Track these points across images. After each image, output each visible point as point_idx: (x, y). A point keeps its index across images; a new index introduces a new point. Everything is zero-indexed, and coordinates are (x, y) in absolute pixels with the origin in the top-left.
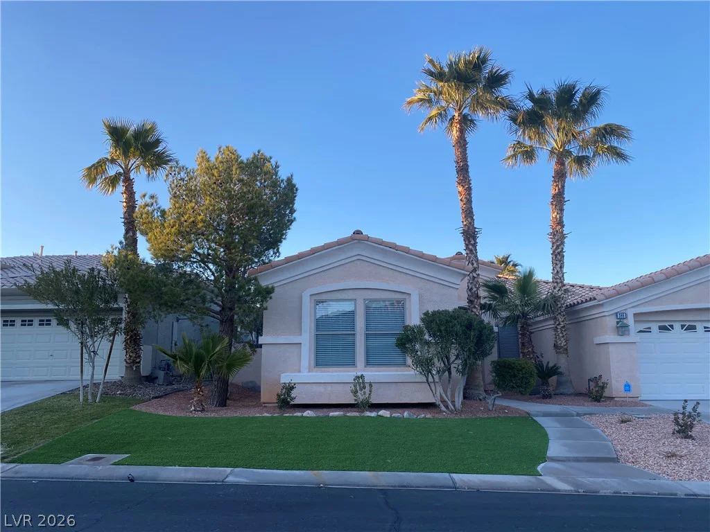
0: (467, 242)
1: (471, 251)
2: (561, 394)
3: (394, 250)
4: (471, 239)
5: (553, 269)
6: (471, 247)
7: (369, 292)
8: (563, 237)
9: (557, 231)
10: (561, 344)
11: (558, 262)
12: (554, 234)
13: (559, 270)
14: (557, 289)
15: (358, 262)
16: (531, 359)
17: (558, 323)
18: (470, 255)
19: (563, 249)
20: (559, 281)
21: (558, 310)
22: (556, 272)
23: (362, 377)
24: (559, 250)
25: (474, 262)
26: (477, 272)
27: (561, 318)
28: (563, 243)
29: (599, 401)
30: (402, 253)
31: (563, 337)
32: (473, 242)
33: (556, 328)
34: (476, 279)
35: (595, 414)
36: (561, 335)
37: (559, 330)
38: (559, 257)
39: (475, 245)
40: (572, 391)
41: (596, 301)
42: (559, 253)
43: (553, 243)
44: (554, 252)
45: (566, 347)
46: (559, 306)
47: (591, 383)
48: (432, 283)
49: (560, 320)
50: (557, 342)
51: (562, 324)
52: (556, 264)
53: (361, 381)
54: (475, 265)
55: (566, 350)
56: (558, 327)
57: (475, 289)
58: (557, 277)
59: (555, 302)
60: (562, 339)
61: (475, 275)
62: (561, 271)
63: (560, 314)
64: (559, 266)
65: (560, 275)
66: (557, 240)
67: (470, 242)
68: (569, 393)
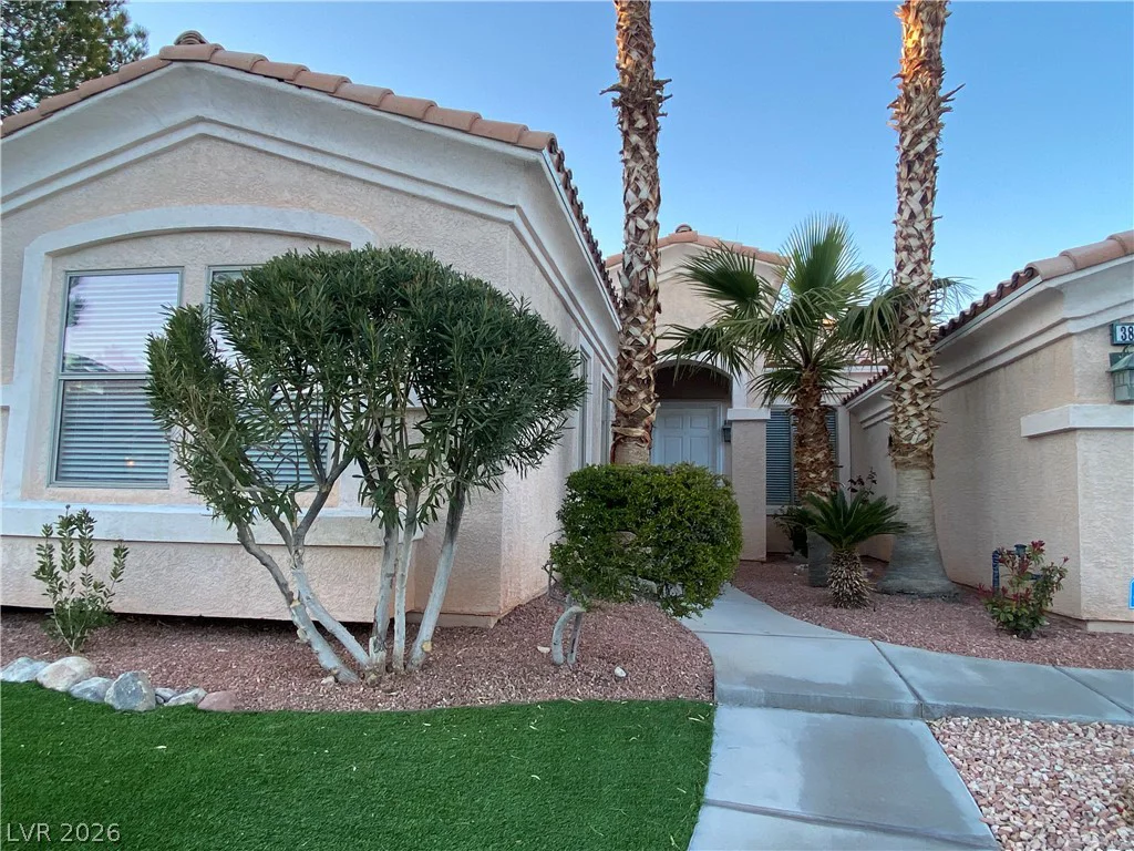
0: (625, 127)
1: (636, 149)
2: (902, 592)
3: (291, 89)
4: (637, 115)
5: (900, 211)
6: (634, 138)
7: (226, 242)
8: (937, 105)
9: (917, 89)
10: (909, 437)
11: (915, 186)
12: (909, 100)
13: (917, 208)
14: (909, 268)
15: (204, 146)
16: (822, 482)
17: (903, 373)
18: (631, 164)
19: (933, 144)
20: (914, 242)
21: (906, 333)
22: (906, 215)
23: (84, 520)
24: (921, 147)
25: (642, 184)
26: (650, 216)
27: (913, 359)
28: (933, 124)
29: (1026, 635)
30: (316, 95)
31: (919, 415)
32: (641, 123)
33: (899, 389)
34: (644, 238)
35: (999, 715)
36: (912, 410)
37: (906, 395)
38: (919, 169)
39: (650, 133)
40: (938, 583)
41: (1038, 279)
42: (919, 157)
43: (904, 129)
44: (906, 153)
45: (925, 447)
46: (911, 320)
47: (1003, 569)
48: (426, 207)
49: (912, 363)
50: (898, 433)
51: (918, 377)
52: (910, 192)
53: (76, 535)
54: (645, 194)
55: (928, 455)
56: (905, 386)
57: (639, 267)
58: (911, 231)
59: (896, 307)
60: (915, 423)
61: (642, 224)
62: (925, 211)
63: (911, 344)
64: (918, 196)
65: (921, 226)
66: (916, 118)
67: (632, 122)
68: (927, 590)
